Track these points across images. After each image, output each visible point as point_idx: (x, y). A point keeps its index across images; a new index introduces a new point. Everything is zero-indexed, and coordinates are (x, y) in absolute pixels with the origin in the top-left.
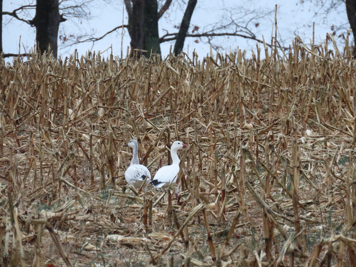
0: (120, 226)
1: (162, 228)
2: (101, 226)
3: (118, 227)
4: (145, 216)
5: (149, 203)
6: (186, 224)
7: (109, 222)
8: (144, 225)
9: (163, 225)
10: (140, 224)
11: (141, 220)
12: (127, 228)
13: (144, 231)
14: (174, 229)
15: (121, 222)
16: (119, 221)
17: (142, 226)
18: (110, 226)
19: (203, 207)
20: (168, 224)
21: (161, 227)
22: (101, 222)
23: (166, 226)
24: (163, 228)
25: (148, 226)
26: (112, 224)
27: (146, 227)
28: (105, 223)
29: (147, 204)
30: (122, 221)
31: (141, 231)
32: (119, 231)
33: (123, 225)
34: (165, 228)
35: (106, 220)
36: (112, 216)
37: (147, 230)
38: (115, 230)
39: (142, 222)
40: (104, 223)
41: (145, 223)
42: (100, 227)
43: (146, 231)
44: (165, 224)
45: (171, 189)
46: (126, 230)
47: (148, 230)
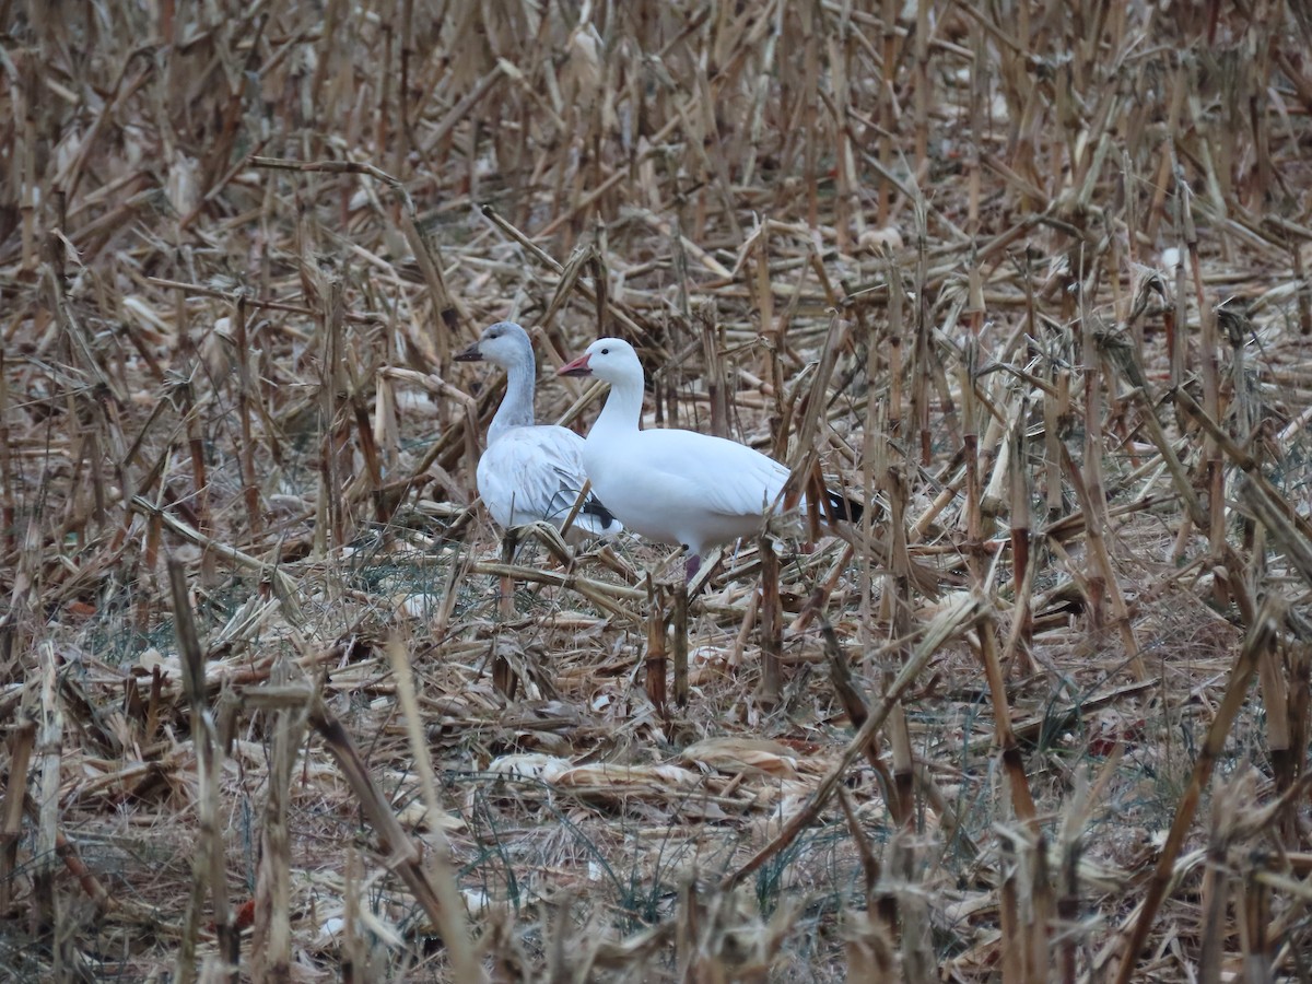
0: (542, 715)
1: (737, 717)
2: (454, 714)
3: (534, 718)
4: (656, 665)
5: (672, 602)
6: (900, 693)
7: (485, 696)
8: (652, 708)
9: (742, 705)
10: (635, 700)
11: (636, 684)
12: (572, 720)
13: (658, 733)
14: (796, 720)
15: (542, 692)
16: (534, 690)
17: (644, 710)
18: (496, 716)
19: (975, 609)
20: (767, 696)
21: (731, 715)
22: (449, 698)
23: (754, 706)
24: (744, 719)
25: (672, 706)
26: (503, 706)
27: (665, 716)
28: (471, 702)
29: (663, 605)
30: (546, 688)
31: (642, 736)
32: (538, 735)
33: (555, 707)
34: (753, 717)
35: (471, 687)
36: (500, 667)
37: (670, 730)
38: (520, 733)
39: (640, 690)
40: (463, 701)
41: (657, 696)
42: (449, 720)
43: (666, 733)
44: (748, 700)
45: (777, 534)
46: (574, 731)
47: (676, 728)
